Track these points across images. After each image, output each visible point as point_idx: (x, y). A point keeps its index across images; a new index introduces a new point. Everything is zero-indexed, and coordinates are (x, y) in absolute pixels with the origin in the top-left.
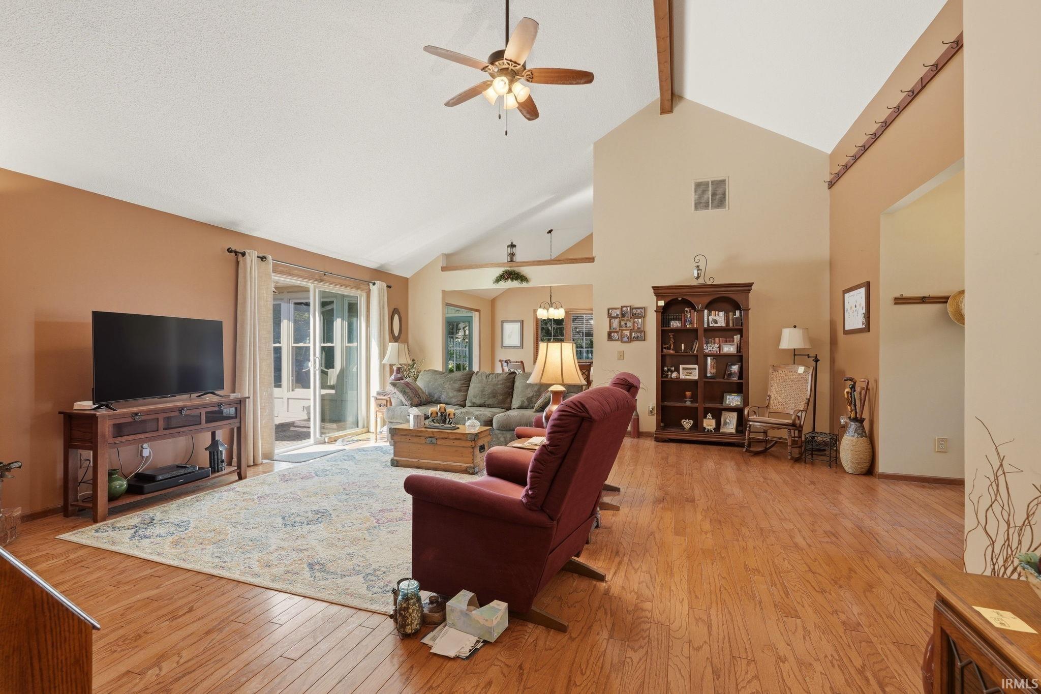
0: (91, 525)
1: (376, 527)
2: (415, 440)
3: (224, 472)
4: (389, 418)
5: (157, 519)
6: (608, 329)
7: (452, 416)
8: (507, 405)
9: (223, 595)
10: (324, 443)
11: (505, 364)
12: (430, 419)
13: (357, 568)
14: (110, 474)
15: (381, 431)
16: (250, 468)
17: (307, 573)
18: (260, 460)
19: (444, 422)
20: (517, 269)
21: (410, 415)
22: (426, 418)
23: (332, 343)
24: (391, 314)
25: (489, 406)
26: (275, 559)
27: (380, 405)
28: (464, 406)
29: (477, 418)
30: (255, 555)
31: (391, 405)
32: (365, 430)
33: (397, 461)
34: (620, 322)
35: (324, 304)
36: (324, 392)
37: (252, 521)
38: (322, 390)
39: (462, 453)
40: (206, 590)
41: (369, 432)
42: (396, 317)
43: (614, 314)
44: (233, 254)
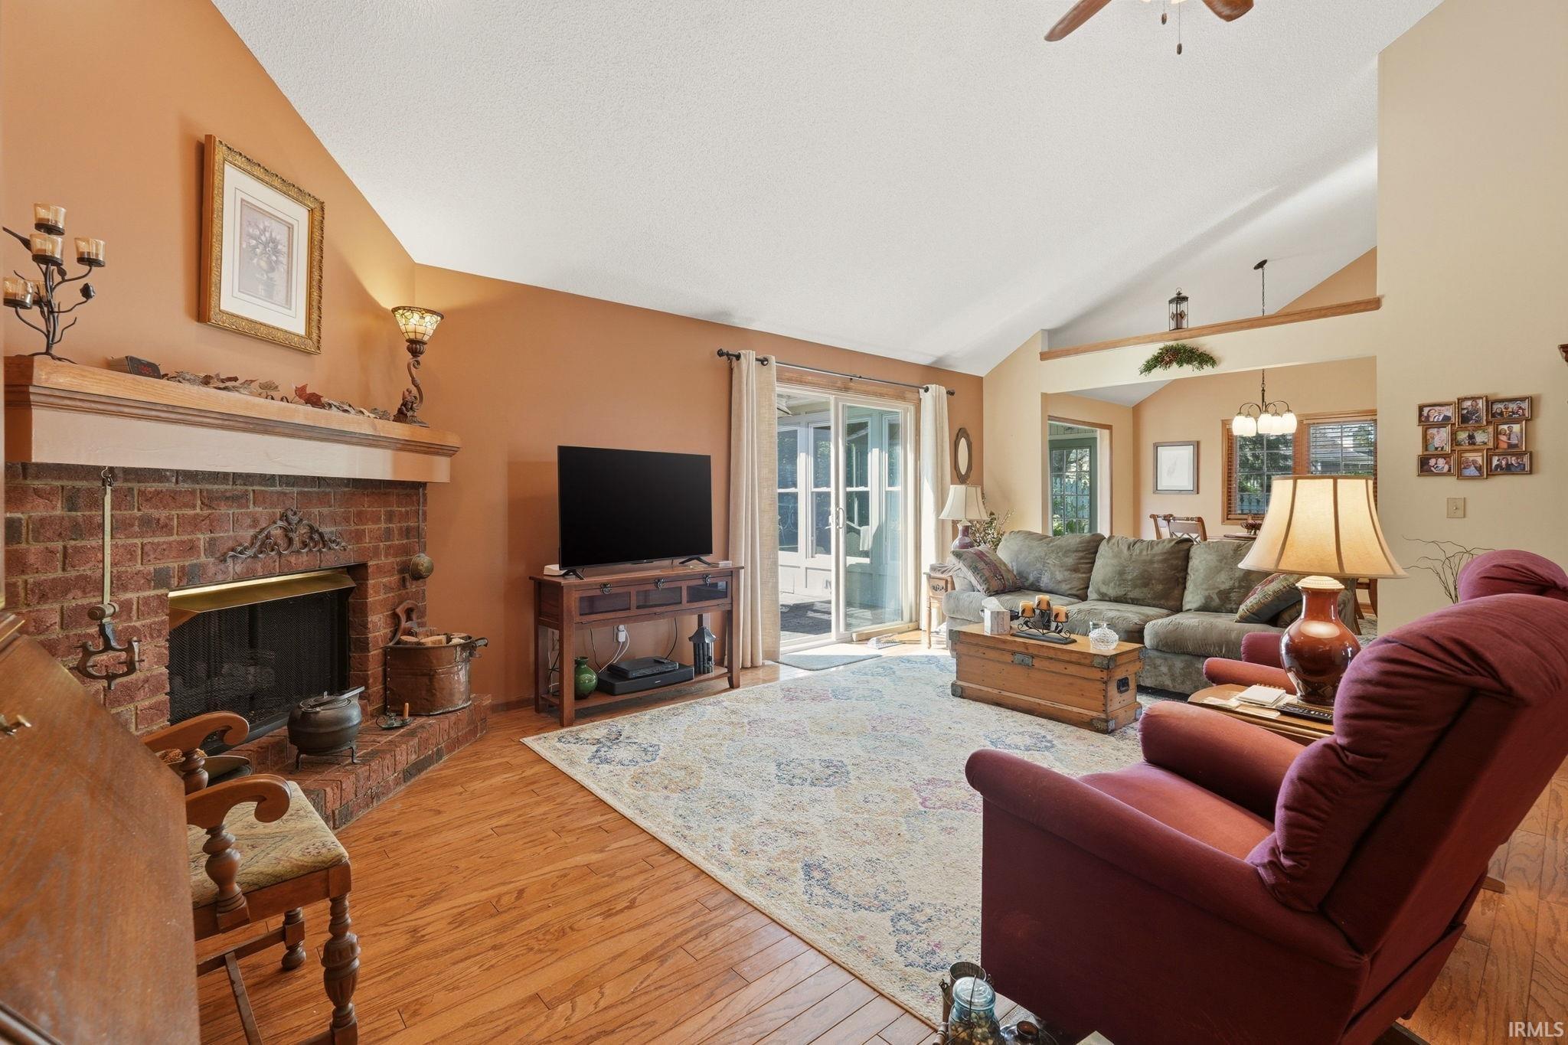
0: (556, 729)
1: (920, 813)
2: (991, 654)
3: (712, 675)
4: (949, 611)
5: (625, 734)
6: (1419, 450)
7: (1062, 618)
8: (1172, 603)
9: (676, 889)
10: (851, 641)
11: (1162, 523)
12: (1021, 620)
13: (882, 896)
14: (578, 664)
15: (938, 630)
16: (744, 672)
17: (799, 881)
18: (760, 661)
19: (1047, 627)
20: (1190, 343)
21: (985, 609)
22: (1014, 617)
23: (866, 486)
24: (954, 438)
25: (1135, 602)
26: (756, 842)
27: (935, 588)
28: (1083, 598)
29: (1111, 626)
30: (732, 827)
31: (953, 588)
32: (912, 625)
33: (962, 688)
34: (1454, 434)
35: (852, 429)
36: (852, 560)
37: (736, 763)
38: (848, 557)
39: (1081, 690)
40: (658, 873)
41: (918, 629)
42: (963, 442)
43: (1436, 416)
44: (725, 358)
